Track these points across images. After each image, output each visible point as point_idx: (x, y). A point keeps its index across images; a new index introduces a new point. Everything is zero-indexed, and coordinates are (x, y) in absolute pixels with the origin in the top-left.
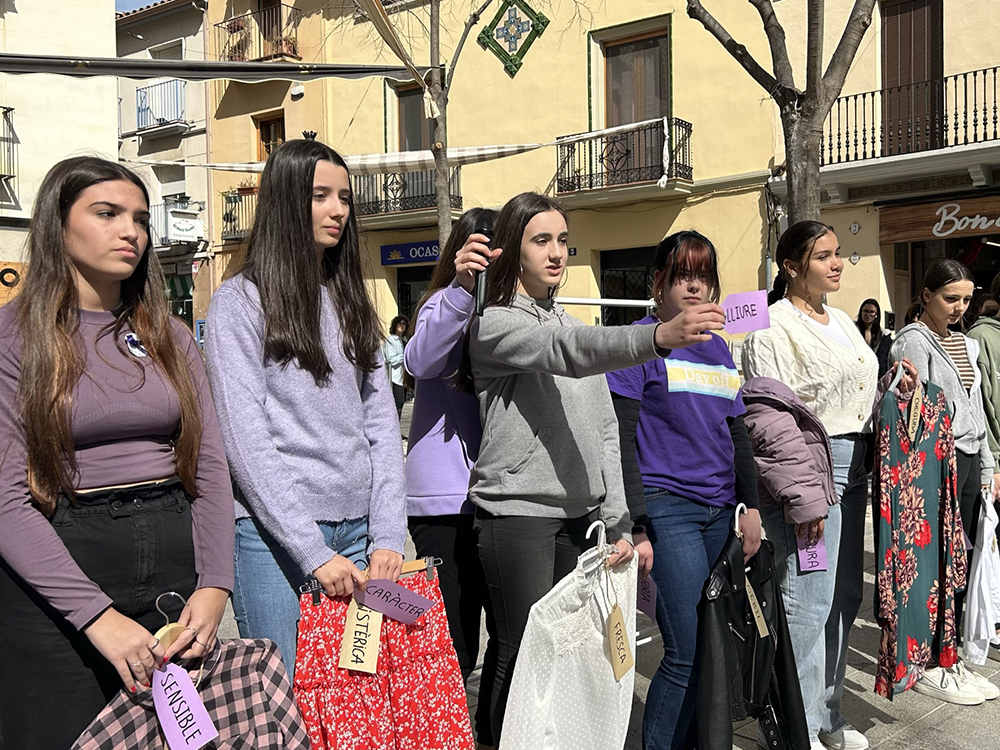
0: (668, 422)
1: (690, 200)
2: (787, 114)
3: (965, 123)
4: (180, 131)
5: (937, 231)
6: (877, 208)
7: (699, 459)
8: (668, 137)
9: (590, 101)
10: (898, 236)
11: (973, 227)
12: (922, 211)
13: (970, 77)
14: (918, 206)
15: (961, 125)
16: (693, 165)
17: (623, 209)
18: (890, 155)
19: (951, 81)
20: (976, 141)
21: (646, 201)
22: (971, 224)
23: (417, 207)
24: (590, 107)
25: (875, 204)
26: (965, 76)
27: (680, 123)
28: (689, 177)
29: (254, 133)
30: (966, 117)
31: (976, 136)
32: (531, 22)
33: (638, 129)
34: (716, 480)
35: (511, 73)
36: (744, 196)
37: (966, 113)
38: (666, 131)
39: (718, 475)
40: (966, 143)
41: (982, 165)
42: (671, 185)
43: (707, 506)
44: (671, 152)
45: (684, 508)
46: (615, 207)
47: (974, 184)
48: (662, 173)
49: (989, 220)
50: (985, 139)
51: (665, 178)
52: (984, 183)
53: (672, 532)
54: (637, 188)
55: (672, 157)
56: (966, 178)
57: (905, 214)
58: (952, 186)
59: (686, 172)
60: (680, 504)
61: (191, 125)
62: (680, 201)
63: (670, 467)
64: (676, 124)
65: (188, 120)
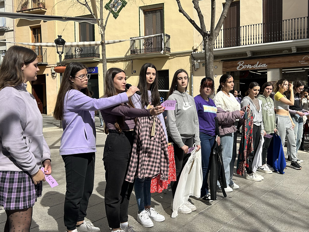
0: (203, 118)
1: (170, 58)
2: (205, 39)
3: (246, 39)
4: (4, 30)
5: (238, 68)
6: (222, 62)
7: (209, 126)
8: (163, 39)
9: (140, 27)
10: (227, 70)
11: (247, 68)
12: (234, 63)
13: (247, 26)
14: (233, 62)
15: (245, 40)
16: (170, 47)
17: (150, 60)
18: (226, 47)
19: (242, 27)
20: (248, 44)
21: (157, 57)
22: (247, 67)
23: (86, 57)
24: (140, 29)
25: (222, 61)
26: (246, 26)
27: (167, 35)
28: (170, 51)
29: (30, 32)
30: (246, 38)
31: (249, 43)
32: (121, 3)
33: (155, 37)
34: (213, 131)
35: (115, 17)
36: (185, 57)
37: (246, 37)
38: (163, 37)
39: (213, 130)
40: (246, 45)
41: (250, 51)
42: (164, 53)
43: (211, 136)
44: (164, 44)
45: (206, 136)
46: (148, 59)
47: (248, 56)
48: (162, 50)
49: (252, 66)
50: (251, 44)
51: (163, 51)
52: (250, 56)
53: (204, 141)
54: (155, 54)
55: (164, 45)
56: (246, 54)
57: (230, 64)
58: (242, 56)
59: (168, 49)
60: (205, 135)
61: (8, 28)
62: (167, 58)
63: (204, 128)
64: (166, 36)
65: (7, 26)
